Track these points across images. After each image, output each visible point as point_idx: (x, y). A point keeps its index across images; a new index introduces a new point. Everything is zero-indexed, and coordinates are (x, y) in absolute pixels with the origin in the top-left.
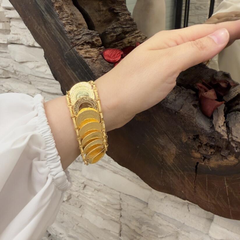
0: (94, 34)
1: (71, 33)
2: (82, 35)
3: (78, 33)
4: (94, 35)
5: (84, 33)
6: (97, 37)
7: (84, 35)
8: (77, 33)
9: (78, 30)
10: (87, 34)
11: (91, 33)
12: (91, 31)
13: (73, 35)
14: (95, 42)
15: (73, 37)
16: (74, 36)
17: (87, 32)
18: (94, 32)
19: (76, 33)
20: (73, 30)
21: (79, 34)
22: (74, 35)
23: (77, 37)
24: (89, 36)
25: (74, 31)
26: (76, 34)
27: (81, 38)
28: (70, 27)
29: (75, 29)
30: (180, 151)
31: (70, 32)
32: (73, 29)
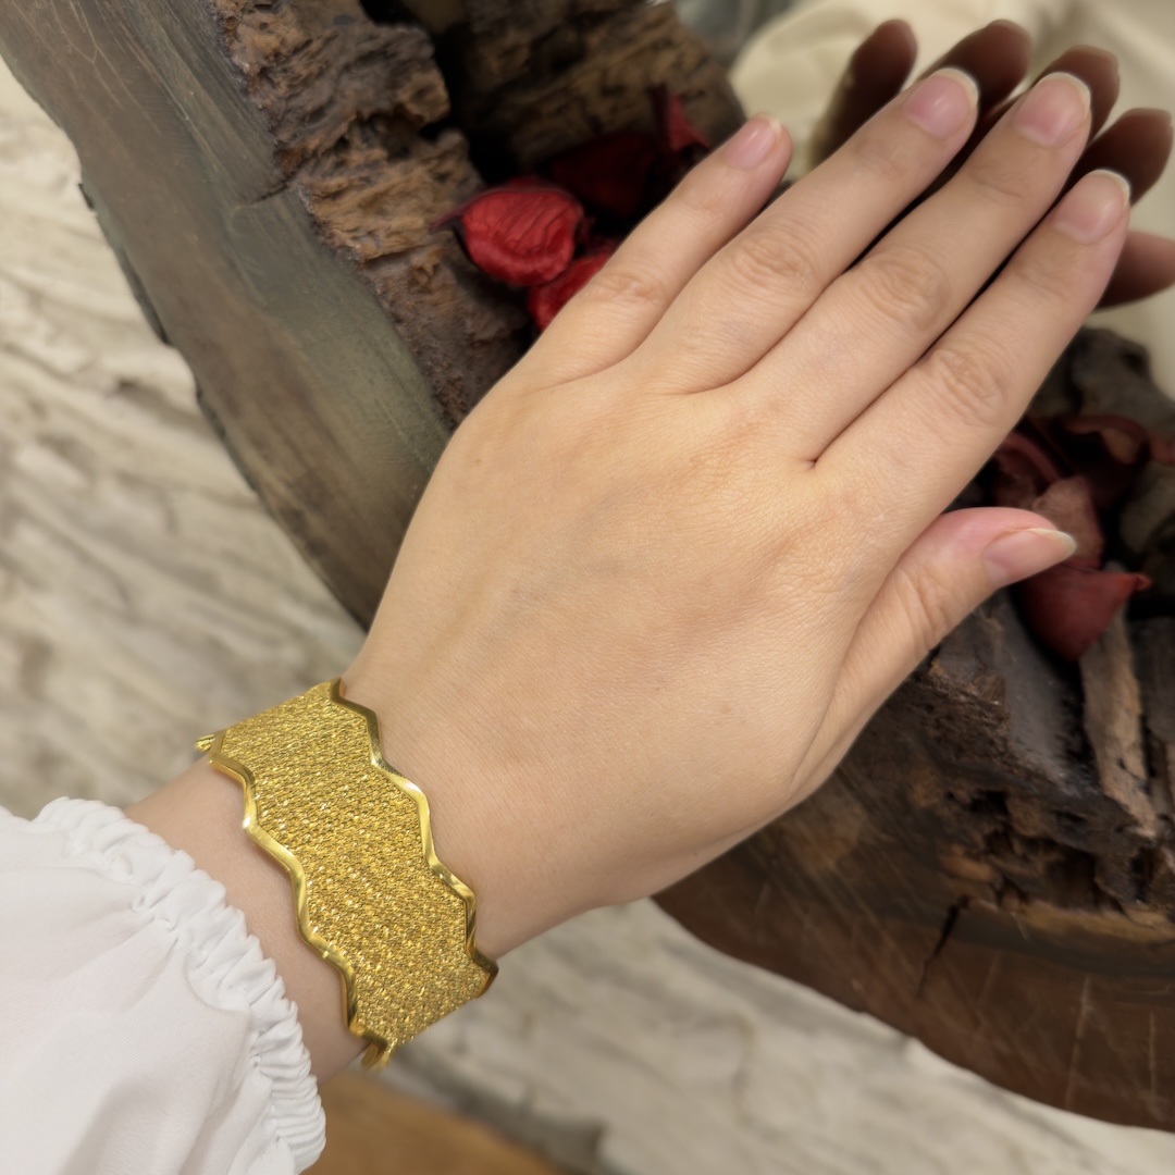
0: (405, 51)
1: (270, 81)
2: (333, 72)
3: (314, 68)
4: (404, 56)
5: (343, 60)
6: (424, 66)
7: (347, 68)
8: (308, 65)
9: (308, 43)
10: (366, 59)
11: (388, 44)
12: (385, 33)
13: (283, 90)
14: (414, 109)
15: (283, 103)
16: (290, 98)
17: (368, 46)
18: (403, 36)
19: (299, 66)
20: (284, 51)
21: (321, 74)
22: (290, 86)
23: (308, 100)
24: (378, 70)
25: (288, 59)
26: (304, 73)
27: (331, 102)
28: (264, 26)
29: (294, 35)
30: (884, 837)
31: (264, 73)
32: (283, 42)
